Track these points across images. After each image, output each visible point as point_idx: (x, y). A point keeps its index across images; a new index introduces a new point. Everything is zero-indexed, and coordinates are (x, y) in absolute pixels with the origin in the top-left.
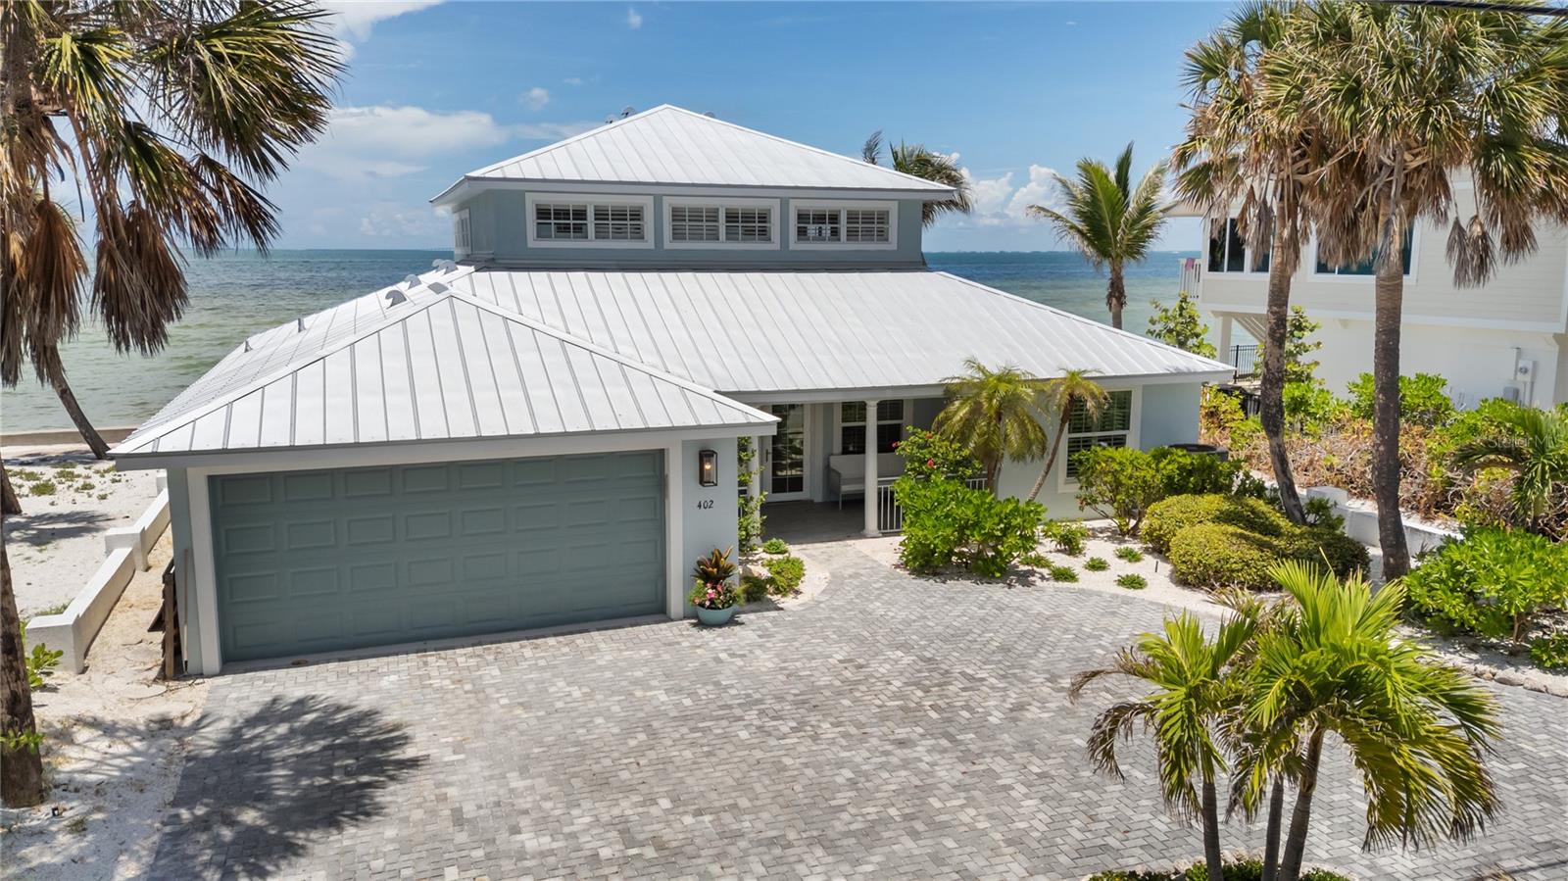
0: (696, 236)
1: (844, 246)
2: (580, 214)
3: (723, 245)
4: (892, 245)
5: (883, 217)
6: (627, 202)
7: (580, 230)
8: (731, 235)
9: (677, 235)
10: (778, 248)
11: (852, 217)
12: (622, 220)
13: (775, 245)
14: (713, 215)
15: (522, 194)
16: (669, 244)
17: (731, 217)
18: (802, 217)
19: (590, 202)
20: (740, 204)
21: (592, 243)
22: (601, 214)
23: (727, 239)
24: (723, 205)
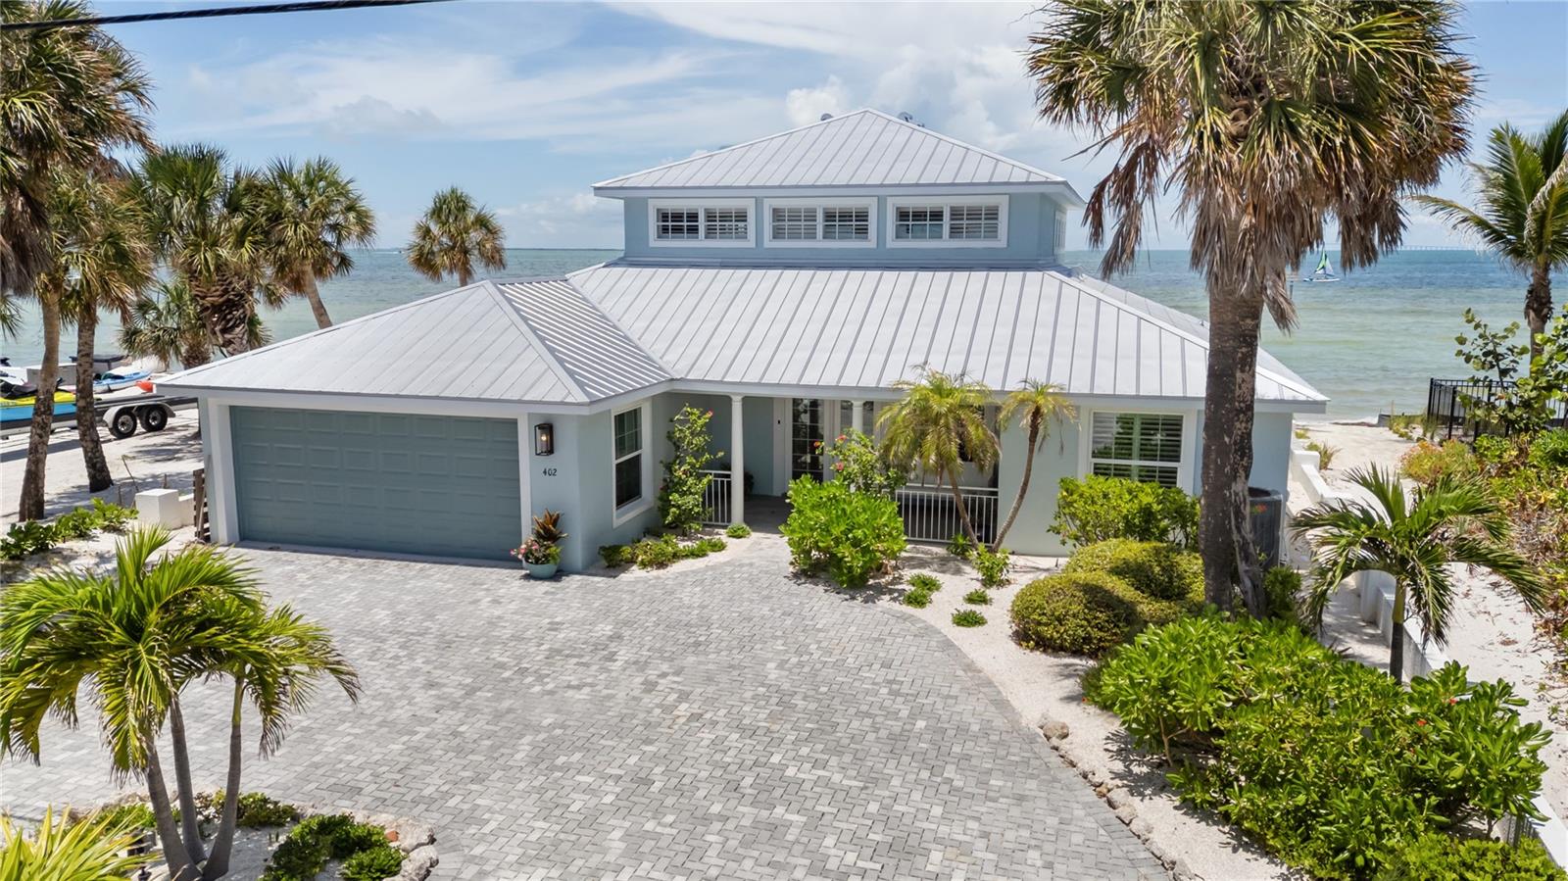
0: (795, 235)
1: (946, 243)
2: (693, 217)
3: (820, 243)
4: (1001, 242)
5: (992, 214)
6: (732, 204)
7: (693, 230)
8: (828, 234)
9: (777, 234)
10: (875, 246)
11: (956, 213)
12: (726, 222)
13: (870, 243)
14: (811, 215)
15: (645, 200)
16: (769, 243)
17: (829, 216)
18: (903, 215)
19: (700, 205)
20: (838, 204)
21: (700, 242)
22: (710, 216)
23: (824, 238)
24: (820, 204)
